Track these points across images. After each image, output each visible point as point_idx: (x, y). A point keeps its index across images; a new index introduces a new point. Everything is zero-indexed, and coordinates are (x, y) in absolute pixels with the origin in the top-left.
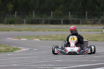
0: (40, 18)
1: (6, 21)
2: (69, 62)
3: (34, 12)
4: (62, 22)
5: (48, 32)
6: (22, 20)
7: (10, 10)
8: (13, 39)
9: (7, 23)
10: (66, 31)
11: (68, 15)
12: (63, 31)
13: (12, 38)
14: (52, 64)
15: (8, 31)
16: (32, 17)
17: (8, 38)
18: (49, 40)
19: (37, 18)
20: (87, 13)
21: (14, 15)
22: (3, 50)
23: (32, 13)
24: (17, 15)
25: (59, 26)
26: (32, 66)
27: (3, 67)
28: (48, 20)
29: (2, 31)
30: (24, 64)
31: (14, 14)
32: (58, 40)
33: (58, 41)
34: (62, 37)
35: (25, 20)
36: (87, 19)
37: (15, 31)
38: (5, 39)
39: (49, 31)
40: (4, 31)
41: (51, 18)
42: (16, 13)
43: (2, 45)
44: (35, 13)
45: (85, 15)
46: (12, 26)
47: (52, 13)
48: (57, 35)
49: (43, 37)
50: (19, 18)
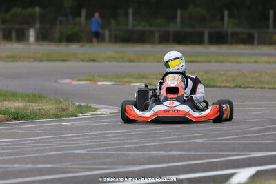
0: (147, 28)
1: (57, 35)
2: (226, 144)
3: (131, 11)
4: (206, 37)
8: (77, 83)
9: (60, 41)
10: (216, 62)
11: (222, 19)
12: (210, 62)
13: (72, 79)
14: (181, 150)
15: (63, 60)
16: (127, 25)
17: (63, 78)
19: (139, 28)
20: (272, 13)
21: (78, 19)
22: (49, 111)
23: (126, 15)
25: (198, 49)
26: (128, 155)
27: (51, 156)
28: (168, 32)
29: (48, 60)
30: (107, 150)
31: (79, 15)
34: (205, 78)
35: (107, 33)
36: (271, 29)
37: (83, 61)
38: (56, 81)
40: (52, 61)
41: (176, 26)
42: (84, 12)
43: (46, 97)
44: (134, 14)
45: (267, 18)
46: (74, 47)
47: (179, 12)
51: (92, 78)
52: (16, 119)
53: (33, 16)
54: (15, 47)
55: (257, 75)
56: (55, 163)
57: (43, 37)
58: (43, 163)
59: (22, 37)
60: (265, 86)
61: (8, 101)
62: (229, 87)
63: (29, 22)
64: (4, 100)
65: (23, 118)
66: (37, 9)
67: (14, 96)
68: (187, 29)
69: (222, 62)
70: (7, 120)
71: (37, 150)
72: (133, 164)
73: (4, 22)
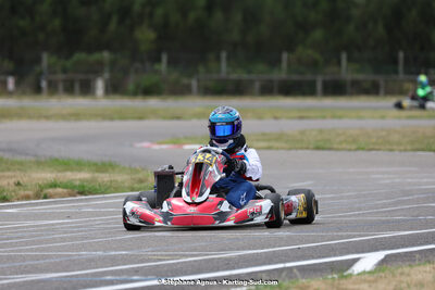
0: (245, 76)
1: (131, 86)
3: (224, 55)
4: (319, 86)
5: (273, 122)
6: (185, 81)
7: (144, 47)
8: (156, 147)
9: (135, 94)
10: (333, 117)
11: (339, 63)
12: (324, 117)
13: (153, 142)
15: (141, 118)
16: (219, 71)
17: (141, 141)
18: (277, 149)
19: (234, 76)
20: (401, 55)
21: (157, 67)
22: (123, 182)
23: (218, 59)
24: (169, 63)
28: (271, 81)
31: (158, 60)
32: (307, 148)
33: (308, 152)
35: (194, 83)
36: (401, 76)
37: (165, 118)
39: (276, 118)
41: (281, 74)
42: (164, 58)
44: (228, 59)
45: (395, 62)
46: (153, 103)
47: (285, 56)
48: (303, 133)
49: (258, 140)
50: (174, 76)
51: (177, 140)
52: (81, 193)
53: (100, 64)
54: (79, 103)
55: (384, 133)
56: (132, 250)
57: (114, 89)
58: (116, 250)
59: (87, 89)
60: (395, 147)
61: (72, 170)
62: (350, 150)
63: (96, 70)
64: (66, 170)
65: (90, 193)
66: (106, 55)
67: (79, 165)
68: (295, 77)
69: (340, 117)
70: (70, 195)
71: (109, 233)
72: (231, 249)
73: (65, 71)
